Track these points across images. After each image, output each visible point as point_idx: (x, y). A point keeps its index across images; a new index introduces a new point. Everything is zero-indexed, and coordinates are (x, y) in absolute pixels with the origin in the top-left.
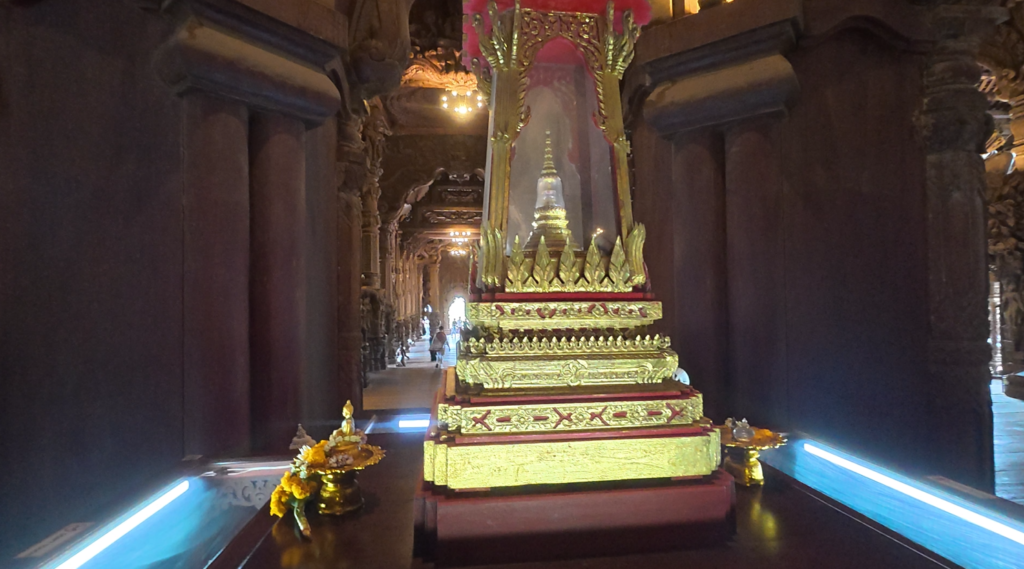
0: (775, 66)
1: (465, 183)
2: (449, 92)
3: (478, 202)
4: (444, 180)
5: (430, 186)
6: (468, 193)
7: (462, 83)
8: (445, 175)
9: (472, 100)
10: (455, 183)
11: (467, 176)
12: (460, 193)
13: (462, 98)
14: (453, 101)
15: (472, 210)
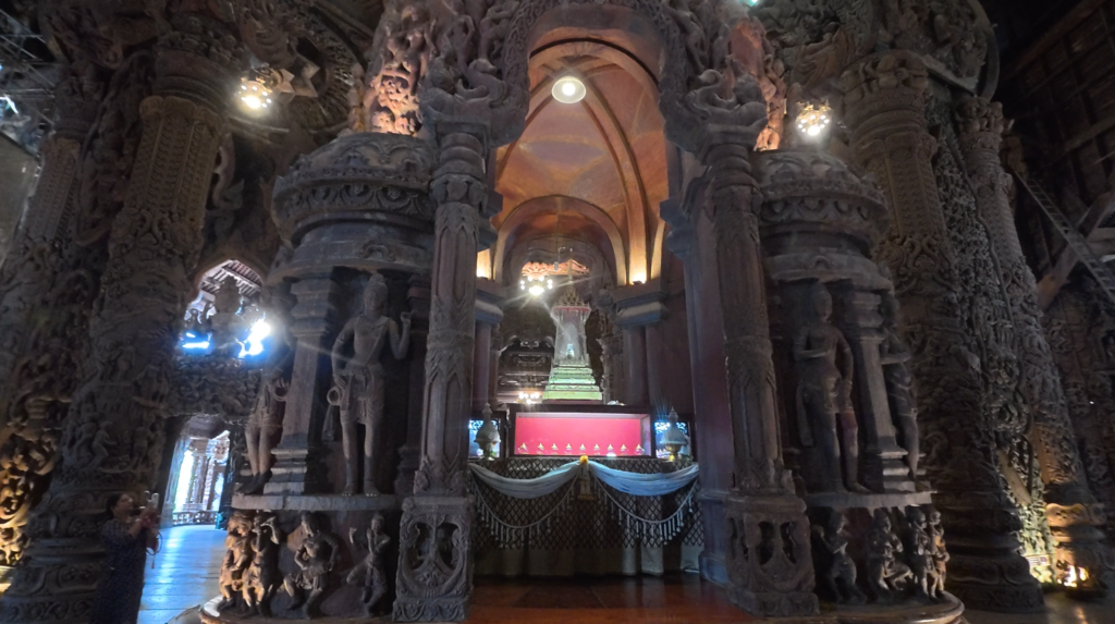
0: (656, 306)
1: (536, 349)
2: (526, 277)
3: (547, 367)
4: (516, 346)
5: (503, 353)
6: (537, 359)
7: (536, 270)
8: (517, 342)
9: (544, 284)
10: (525, 349)
11: (537, 343)
12: (529, 358)
13: (536, 281)
14: (528, 285)
15: (542, 374)
